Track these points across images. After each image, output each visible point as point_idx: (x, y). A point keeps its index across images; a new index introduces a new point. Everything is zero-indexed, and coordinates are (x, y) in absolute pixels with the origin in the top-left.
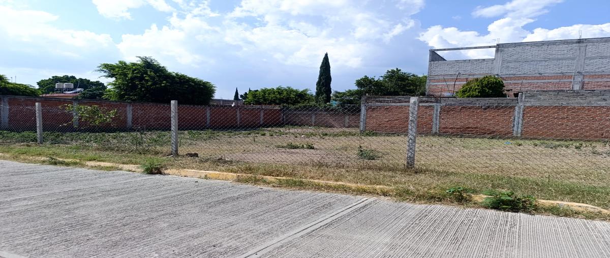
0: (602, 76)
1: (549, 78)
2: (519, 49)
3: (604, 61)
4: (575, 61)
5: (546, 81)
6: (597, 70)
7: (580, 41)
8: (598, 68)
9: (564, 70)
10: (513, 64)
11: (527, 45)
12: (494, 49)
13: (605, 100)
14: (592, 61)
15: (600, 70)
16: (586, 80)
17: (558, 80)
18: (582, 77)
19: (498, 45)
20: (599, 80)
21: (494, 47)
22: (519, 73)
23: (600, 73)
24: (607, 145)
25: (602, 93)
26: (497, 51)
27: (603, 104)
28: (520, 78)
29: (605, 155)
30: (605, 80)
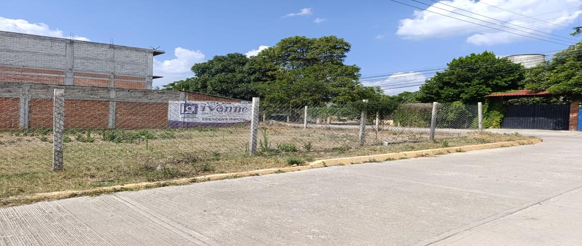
0: (11, 69)
3: (11, 54)
6: (5, 63)
8: (7, 61)
13: (10, 91)
15: (8, 63)
20: (8, 72)
23: (9, 66)
24: (14, 134)
25: (7, 85)
27: (7, 95)
29: (7, 144)
30: (14, 72)
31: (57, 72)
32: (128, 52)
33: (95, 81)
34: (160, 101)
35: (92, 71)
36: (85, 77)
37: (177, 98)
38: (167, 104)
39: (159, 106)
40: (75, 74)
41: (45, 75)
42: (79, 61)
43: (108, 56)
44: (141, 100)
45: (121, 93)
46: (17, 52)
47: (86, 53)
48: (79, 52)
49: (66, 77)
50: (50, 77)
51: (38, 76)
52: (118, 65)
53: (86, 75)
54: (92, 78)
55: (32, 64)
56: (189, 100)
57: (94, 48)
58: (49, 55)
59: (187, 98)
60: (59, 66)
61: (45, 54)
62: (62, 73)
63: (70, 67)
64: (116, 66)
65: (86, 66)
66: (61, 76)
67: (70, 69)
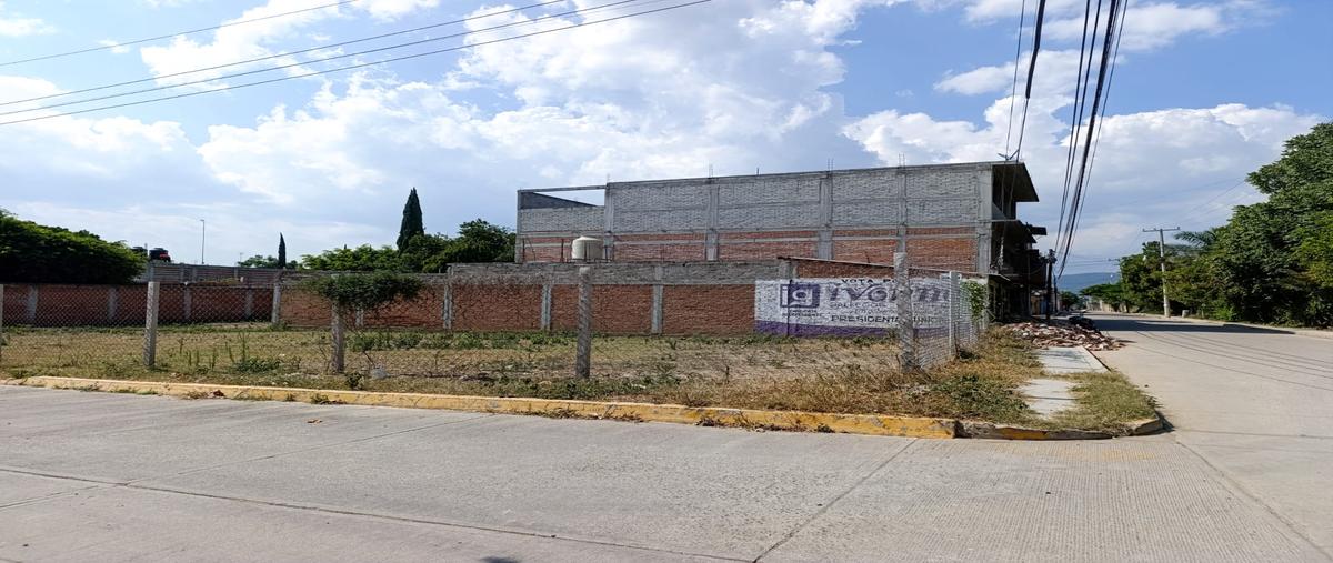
0: (740, 235)
1: (677, 237)
2: (634, 192)
3: (742, 211)
4: (706, 212)
5: (673, 242)
6: (734, 227)
7: (710, 181)
8: (736, 223)
9: (695, 225)
10: (629, 214)
11: (646, 186)
12: (604, 190)
14: (727, 212)
15: (738, 226)
16: (722, 241)
17: (686, 242)
18: (716, 236)
19: (608, 185)
20: (737, 241)
21: (603, 187)
22: (638, 229)
23: (738, 231)
26: (607, 194)
28: (640, 237)
30: (745, 241)
31: (806, 234)
32: (934, 176)
33: (871, 243)
34: (737, 282)
35: (866, 224)
36: (851, 238)
37: (773, 275)
38: (753, 287)
39: (736, 290)
40: (835, 233)
41: (788, 239)
42: (842, 208)
43: (895, 191)
44: (701, 282)
45: (672, 270)
46: (749, 206)
47: (854, 191)
48: (843, 191)
49: (820, 241)
50: (795, 243)
51: (779, 243)
52: (914, 204)
53: (854, 233)
54: (864, 238)
55: (769, 224)
56: (798, 277)
57: (868, 179)
58: (794, 205)
59: (794, 272)
60: (809, 223)
61: (788, 204)
62: (814, 233)
63: (826, 221)
64: (911, 208)
65: (854, 217)
66: (813, 239)
67: (827, 225)
